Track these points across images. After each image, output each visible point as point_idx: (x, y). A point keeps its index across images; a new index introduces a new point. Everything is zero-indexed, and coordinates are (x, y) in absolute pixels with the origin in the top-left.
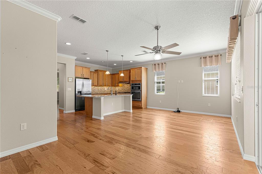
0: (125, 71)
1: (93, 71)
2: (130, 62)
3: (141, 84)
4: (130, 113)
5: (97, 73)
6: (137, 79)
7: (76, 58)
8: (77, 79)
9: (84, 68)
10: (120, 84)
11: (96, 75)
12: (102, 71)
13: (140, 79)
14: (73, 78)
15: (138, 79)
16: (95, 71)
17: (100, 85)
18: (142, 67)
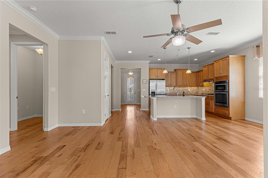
0: (210, 66)
1: (173, 71)
2: (211, 52)
3: (229, 81)
4: (201, 122)
5: (175, 73)
6: (222, 75)
7: (149, 62)
8: (150, 81)
9: (158, 70)
10: (205, 84)
11: (174, 75)
12: (182, 69)
13: (226, 75)
14: (147, 80)
15: (224, 75)
16: (175, 70)
17: (179, 85)
18: (228, 57)
